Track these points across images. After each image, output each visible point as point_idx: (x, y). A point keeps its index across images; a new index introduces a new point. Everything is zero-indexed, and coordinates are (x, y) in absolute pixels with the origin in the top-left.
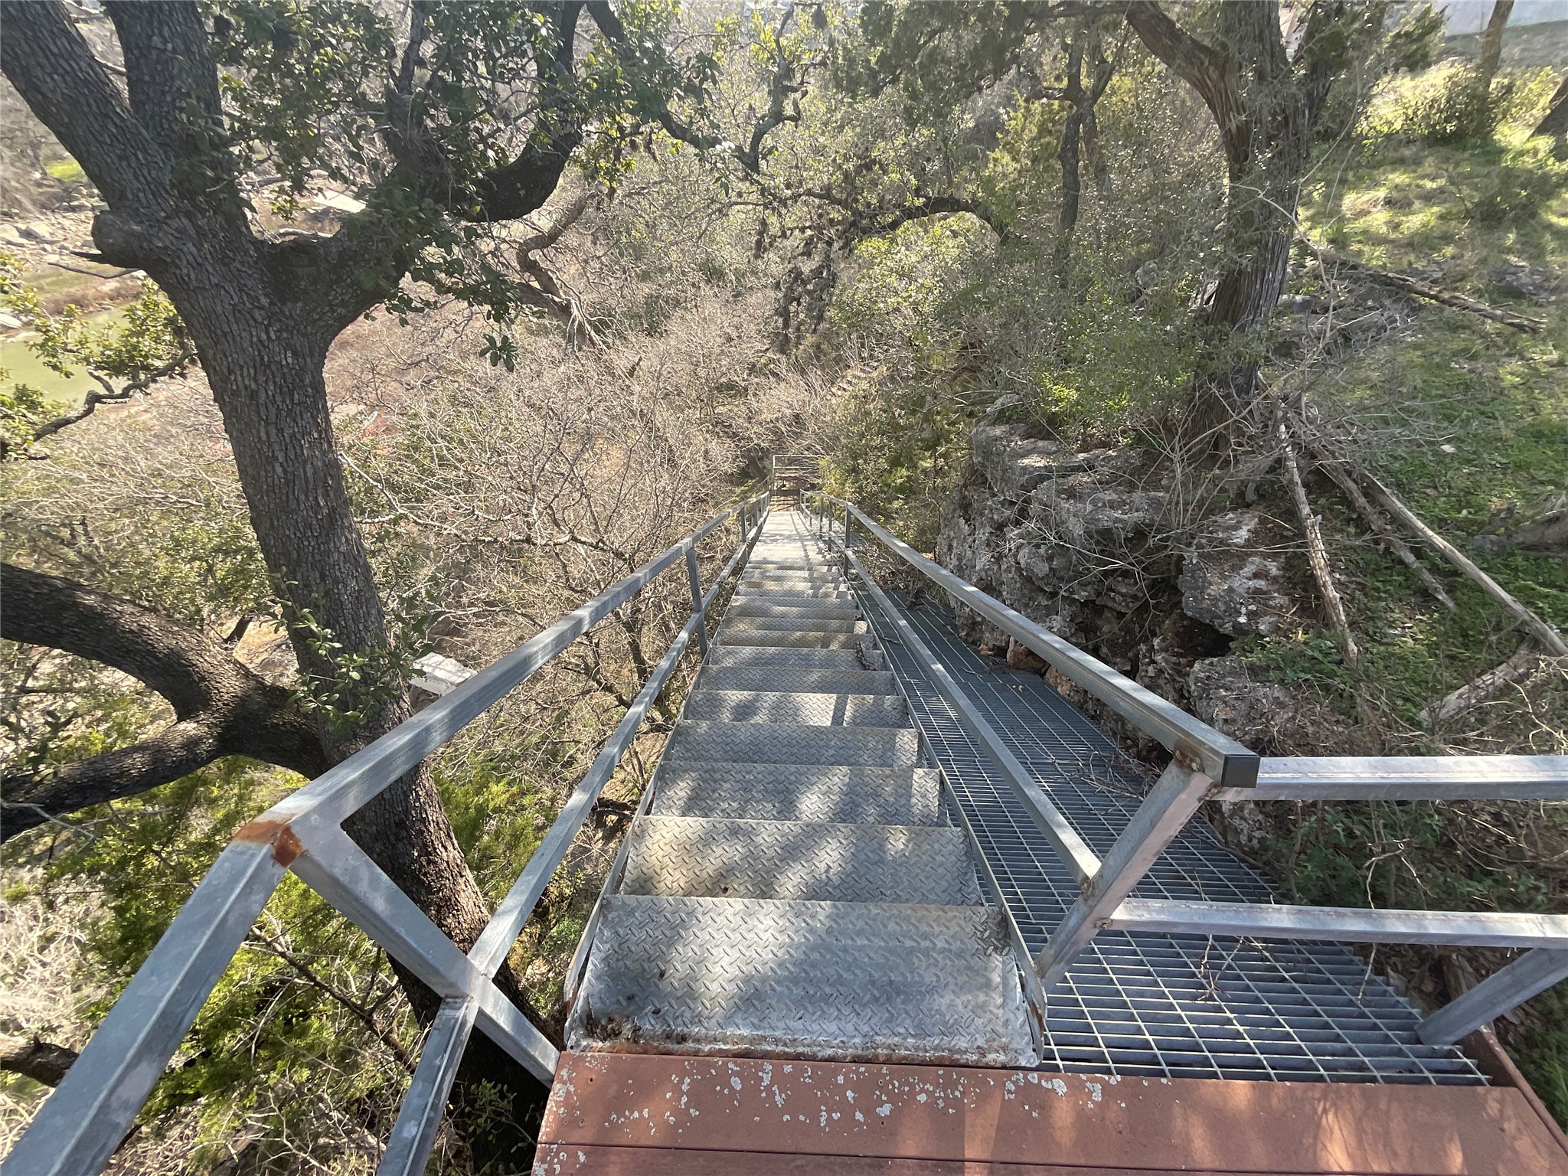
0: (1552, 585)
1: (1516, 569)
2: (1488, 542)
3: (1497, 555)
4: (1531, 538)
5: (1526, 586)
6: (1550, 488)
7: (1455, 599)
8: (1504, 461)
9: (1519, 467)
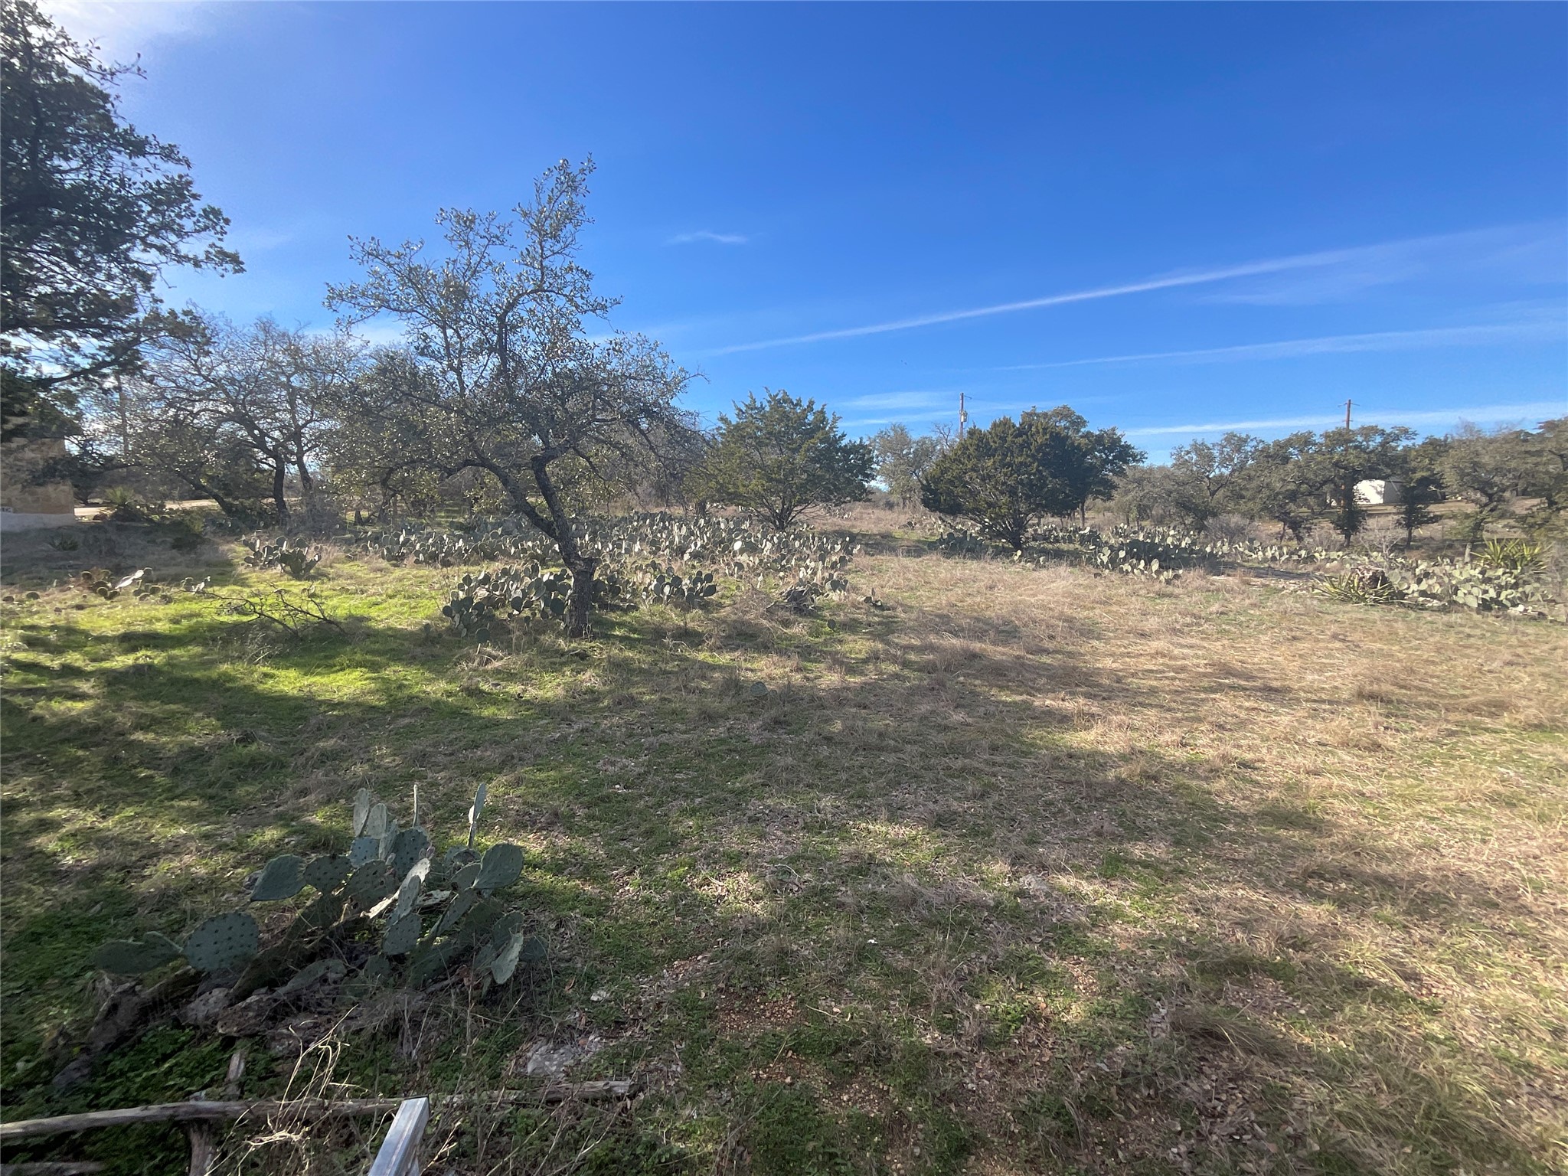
0: (165, 1057)
1: (122, 1073)
2: (74, 1072)
3: (94, 1074)
4: (110, 1036)
5: (146, 1079)
6: (89, 974)
7: (90, 1157)
8: (20, 984)
9: (42, 979)
